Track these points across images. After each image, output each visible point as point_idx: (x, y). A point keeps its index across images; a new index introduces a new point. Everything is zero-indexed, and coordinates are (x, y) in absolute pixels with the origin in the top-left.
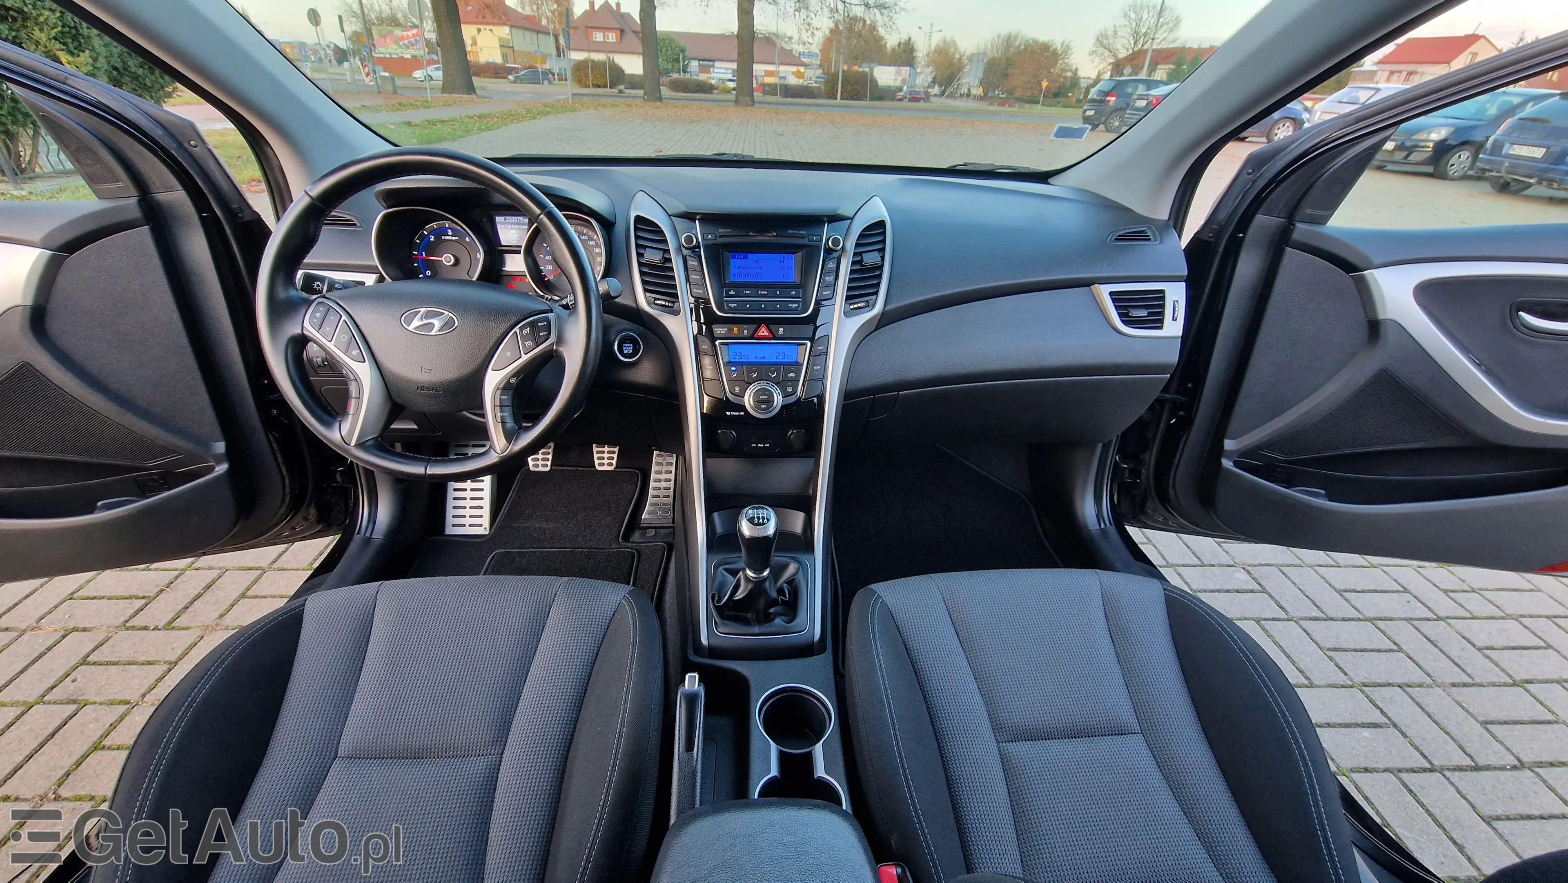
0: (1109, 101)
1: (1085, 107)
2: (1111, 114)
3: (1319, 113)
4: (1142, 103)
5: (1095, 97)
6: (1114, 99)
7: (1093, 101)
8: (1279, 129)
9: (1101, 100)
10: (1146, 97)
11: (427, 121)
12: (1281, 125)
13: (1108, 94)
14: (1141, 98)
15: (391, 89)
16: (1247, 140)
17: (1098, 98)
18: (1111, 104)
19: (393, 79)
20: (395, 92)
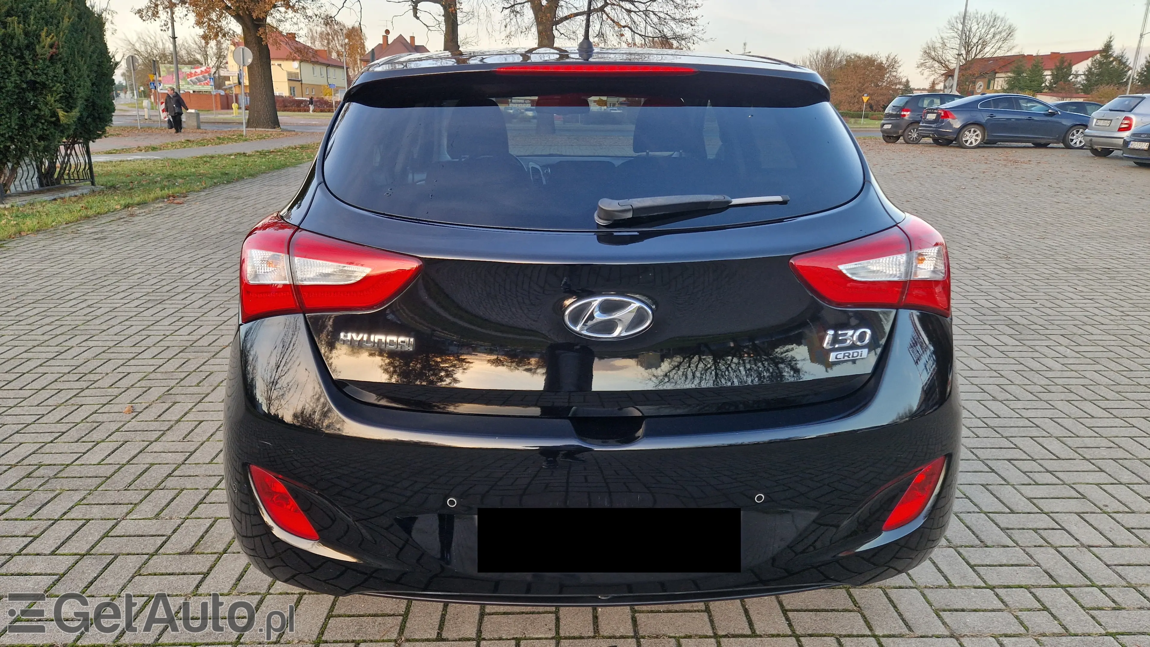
0: (904, 115)
1: (883, 121)
2: (908, 126)
3: (1095, 120)
4: (931, 117)
5: (891, 112)
6: (909, 113)
7: (889, 115)
8: (1073, 135)
9: (896, 114)
10: (935, 111)
11: (258, 152)
12: (1075, 132)
13: (903, 109)
14: (932, 111)
15: (195, 124)
16: (1049, 146)
17: (894, 113)
18: (906, 118)
19: (198, 115)
20: (199, 128)
